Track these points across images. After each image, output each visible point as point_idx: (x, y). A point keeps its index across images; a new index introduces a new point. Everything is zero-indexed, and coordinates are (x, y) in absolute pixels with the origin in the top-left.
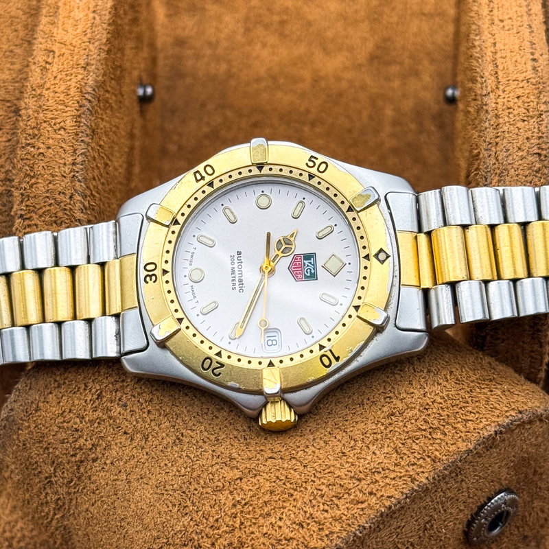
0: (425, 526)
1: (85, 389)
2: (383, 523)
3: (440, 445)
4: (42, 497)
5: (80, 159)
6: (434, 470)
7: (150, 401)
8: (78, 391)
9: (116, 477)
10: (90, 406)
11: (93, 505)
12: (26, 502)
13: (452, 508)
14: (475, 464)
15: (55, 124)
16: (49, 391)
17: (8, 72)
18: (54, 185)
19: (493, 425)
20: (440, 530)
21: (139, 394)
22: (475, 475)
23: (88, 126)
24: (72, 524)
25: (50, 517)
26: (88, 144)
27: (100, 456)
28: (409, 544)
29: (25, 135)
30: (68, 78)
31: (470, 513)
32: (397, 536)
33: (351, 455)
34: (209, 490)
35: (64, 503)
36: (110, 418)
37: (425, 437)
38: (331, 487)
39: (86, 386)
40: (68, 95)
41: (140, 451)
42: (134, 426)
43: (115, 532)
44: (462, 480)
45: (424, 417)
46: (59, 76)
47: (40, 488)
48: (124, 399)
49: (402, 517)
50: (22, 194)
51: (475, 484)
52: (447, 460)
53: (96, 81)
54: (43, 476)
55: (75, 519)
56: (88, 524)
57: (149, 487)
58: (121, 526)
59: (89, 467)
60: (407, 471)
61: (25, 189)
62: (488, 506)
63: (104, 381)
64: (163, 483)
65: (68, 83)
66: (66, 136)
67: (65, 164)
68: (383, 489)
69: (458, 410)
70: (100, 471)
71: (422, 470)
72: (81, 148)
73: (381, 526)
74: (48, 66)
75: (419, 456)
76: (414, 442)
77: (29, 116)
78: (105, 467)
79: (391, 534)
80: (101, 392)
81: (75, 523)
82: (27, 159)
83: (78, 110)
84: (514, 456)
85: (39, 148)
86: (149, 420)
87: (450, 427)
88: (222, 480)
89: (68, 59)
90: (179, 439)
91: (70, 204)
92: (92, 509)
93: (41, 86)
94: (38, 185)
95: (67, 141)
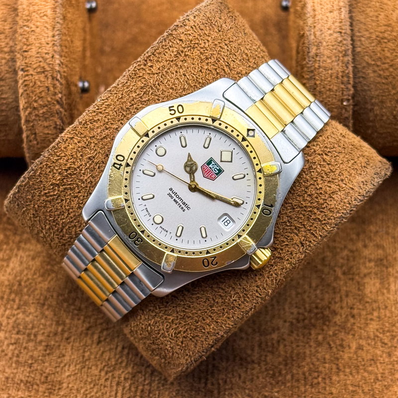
5: (57, 33)
15: (40, 13)
18: (42, 49)
23: (61, 14)
26: (62, 25)
29: (22, 20)
66: (48, 20)
72: (57, 27)
77: (24, 9)
82: (24, 35)
85: (31, 28)
94: (32, 50)
95: (49, 23)
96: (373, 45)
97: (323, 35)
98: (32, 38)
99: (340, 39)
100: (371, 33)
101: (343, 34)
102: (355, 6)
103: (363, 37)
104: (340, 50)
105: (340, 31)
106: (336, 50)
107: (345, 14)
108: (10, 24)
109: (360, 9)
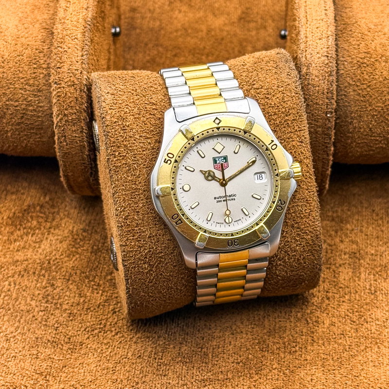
5: (85, 53)
15: (72, 37)
17: (47, 15)
18: (72, 66)
23: (89, 38)
26: (89, 46)
29: (57, 42)
30: (78, 14)
40: (78, 22)
46: (73, 13)
53: (92, 16)
65: (78, 17)
66: (78, 42)
74: (67, 9)
77: (59, 33)
82: (58, 54)
83: (83, 30)
85: (64, 48)
89: (77, 5)
93: (64, 18)
94: (64, 67)
95: (79, 45)
96: (354, 68)
97: (313, 58)
98: (64, 58)
99: (326, 62)
100: (352, 59)
101: (329, 58)
102: (341, 35)
103: (346, 62)
104: (327, 71)
105: (328, 55)
106: (323, 70)
107: (331, 41)
108: (48, 45)
109: (345, 38)
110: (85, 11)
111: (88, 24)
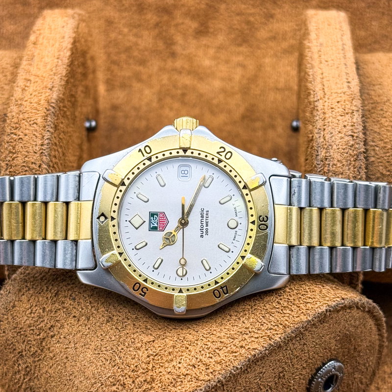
0: (279, 375)
1: (47, 291)
2: (250, 368)
3: (288, 317)
4: (16, 367)
5: (47, 141)
6: (285, 332)
7: (91, 295)
8: (42, 292)
9: (67, 346)
10: (50, 301)
11: (51, 368)
12: (4, 375)
13: (297, 364)
14: (313, 333)
15: (30, 121)
16: (22, 293)
18: (29, 158)
19: (324, 305)
20: (290, 381)
21: (84, 291)
22: (313, 341)
23: (52, 122)
24: (36, 384)
25: (20, 382)
26: (52, 133)
27: (57, 333)
28: (269, 387)
29: (10, 128)
30: (40, 95)
31: (310, 373)
32: (260, 379)
33: (228, 324)
34: (131, 349)
35: (31, 370)
36: (64, 308)
37: (278, 312)
38: (214, 343)
39: (48, 288)
40: (39, 104)
41: (84, 327)
42: (80, 312)
43: (66, 385)
44: (305, 344)
45: (277, 300)
46: (34, 94)
47: (14, 361)
48: (73, 295)
49: (263, 365)
50: (7, 164)
51: (313, 348)
52: (294, 326)
53: (58, 96)
54: (16, 352)
55: (38, 380)
56: (47, 382)
57: (90, 350)
58: (70, 380)
59: (49, 342)
60: (266, 333)
61: (9, 161)
62: (324, 369)
63: (60, 284)
64: (99, 347)
65: (40, 98)
66: (37, 128)
67: (36, 145)
68: (250, 344)
69: (300, 296)
70: (56, 343)
71: (276, 332)
72: (47, 135)
73: (249, 370)
74: (26, 88)
75: (274, 324)
76: (271, 315)
77: (13, 116)
78: (60, 340)
79: (255, 376)
80: (58, 291)
81: (38, 383)
82: (11, 142)
83: (45, 113)
84: (340, 332)
85: (19, 136)
86: (90, 307)
87: (295, 307)
88: (140, 342)
89: (39, 84)
90: (110, 318)
91: (39, 171)
92: (50, 371)
93: (21, 99)
94: (18, 158)
95: (38, 131)
96: (388, 155)
98: (19, 147)
100: (386, 143)
103: (377, 147)
109: (374, 119)
110: (49, 91)
111: (51, 106)
